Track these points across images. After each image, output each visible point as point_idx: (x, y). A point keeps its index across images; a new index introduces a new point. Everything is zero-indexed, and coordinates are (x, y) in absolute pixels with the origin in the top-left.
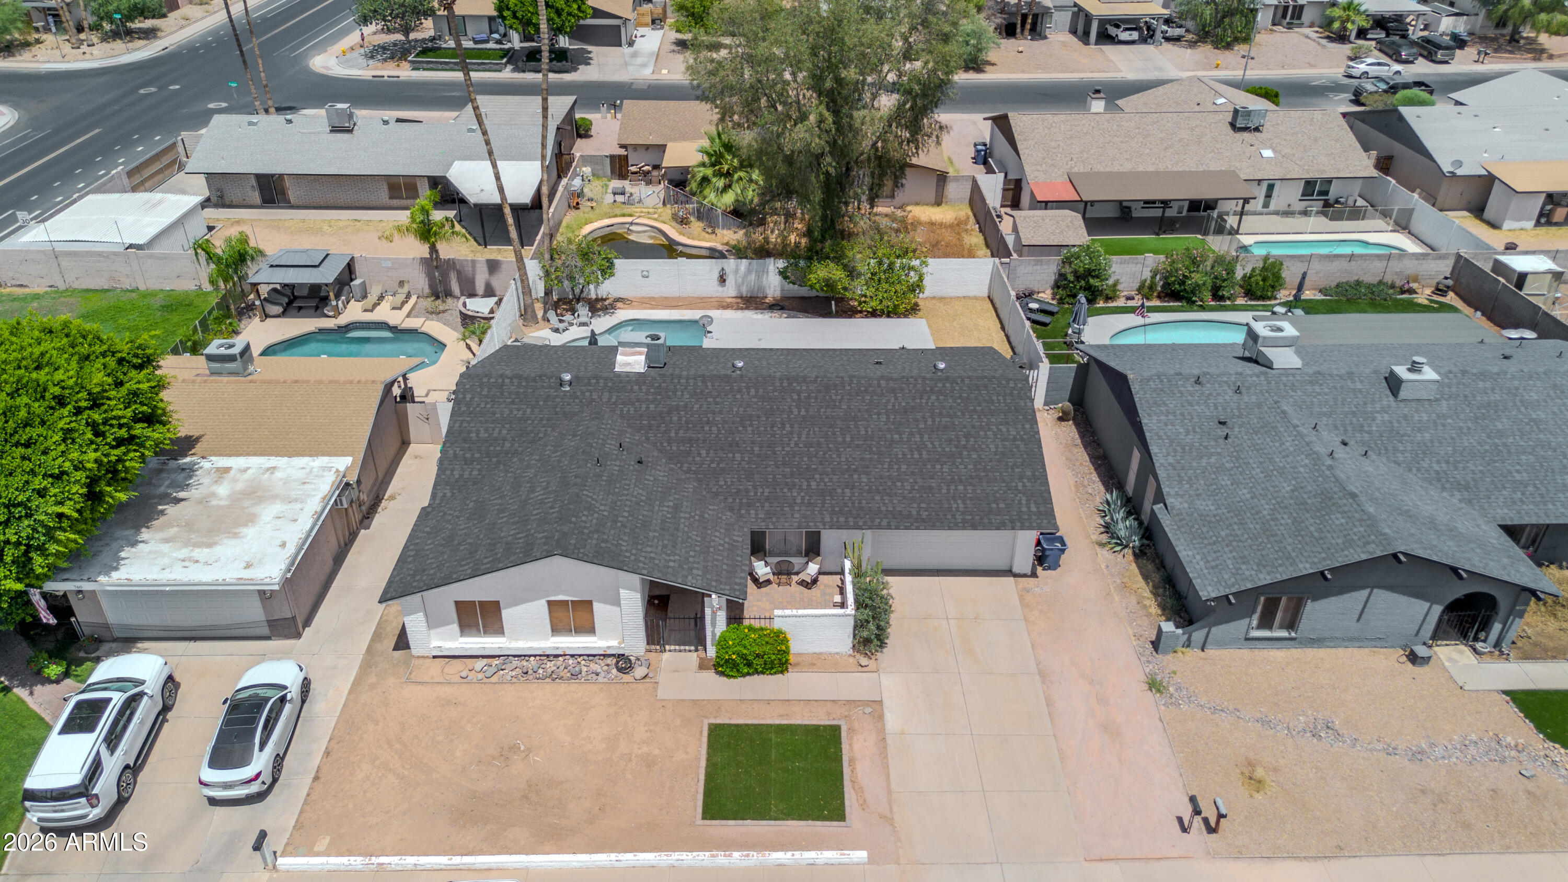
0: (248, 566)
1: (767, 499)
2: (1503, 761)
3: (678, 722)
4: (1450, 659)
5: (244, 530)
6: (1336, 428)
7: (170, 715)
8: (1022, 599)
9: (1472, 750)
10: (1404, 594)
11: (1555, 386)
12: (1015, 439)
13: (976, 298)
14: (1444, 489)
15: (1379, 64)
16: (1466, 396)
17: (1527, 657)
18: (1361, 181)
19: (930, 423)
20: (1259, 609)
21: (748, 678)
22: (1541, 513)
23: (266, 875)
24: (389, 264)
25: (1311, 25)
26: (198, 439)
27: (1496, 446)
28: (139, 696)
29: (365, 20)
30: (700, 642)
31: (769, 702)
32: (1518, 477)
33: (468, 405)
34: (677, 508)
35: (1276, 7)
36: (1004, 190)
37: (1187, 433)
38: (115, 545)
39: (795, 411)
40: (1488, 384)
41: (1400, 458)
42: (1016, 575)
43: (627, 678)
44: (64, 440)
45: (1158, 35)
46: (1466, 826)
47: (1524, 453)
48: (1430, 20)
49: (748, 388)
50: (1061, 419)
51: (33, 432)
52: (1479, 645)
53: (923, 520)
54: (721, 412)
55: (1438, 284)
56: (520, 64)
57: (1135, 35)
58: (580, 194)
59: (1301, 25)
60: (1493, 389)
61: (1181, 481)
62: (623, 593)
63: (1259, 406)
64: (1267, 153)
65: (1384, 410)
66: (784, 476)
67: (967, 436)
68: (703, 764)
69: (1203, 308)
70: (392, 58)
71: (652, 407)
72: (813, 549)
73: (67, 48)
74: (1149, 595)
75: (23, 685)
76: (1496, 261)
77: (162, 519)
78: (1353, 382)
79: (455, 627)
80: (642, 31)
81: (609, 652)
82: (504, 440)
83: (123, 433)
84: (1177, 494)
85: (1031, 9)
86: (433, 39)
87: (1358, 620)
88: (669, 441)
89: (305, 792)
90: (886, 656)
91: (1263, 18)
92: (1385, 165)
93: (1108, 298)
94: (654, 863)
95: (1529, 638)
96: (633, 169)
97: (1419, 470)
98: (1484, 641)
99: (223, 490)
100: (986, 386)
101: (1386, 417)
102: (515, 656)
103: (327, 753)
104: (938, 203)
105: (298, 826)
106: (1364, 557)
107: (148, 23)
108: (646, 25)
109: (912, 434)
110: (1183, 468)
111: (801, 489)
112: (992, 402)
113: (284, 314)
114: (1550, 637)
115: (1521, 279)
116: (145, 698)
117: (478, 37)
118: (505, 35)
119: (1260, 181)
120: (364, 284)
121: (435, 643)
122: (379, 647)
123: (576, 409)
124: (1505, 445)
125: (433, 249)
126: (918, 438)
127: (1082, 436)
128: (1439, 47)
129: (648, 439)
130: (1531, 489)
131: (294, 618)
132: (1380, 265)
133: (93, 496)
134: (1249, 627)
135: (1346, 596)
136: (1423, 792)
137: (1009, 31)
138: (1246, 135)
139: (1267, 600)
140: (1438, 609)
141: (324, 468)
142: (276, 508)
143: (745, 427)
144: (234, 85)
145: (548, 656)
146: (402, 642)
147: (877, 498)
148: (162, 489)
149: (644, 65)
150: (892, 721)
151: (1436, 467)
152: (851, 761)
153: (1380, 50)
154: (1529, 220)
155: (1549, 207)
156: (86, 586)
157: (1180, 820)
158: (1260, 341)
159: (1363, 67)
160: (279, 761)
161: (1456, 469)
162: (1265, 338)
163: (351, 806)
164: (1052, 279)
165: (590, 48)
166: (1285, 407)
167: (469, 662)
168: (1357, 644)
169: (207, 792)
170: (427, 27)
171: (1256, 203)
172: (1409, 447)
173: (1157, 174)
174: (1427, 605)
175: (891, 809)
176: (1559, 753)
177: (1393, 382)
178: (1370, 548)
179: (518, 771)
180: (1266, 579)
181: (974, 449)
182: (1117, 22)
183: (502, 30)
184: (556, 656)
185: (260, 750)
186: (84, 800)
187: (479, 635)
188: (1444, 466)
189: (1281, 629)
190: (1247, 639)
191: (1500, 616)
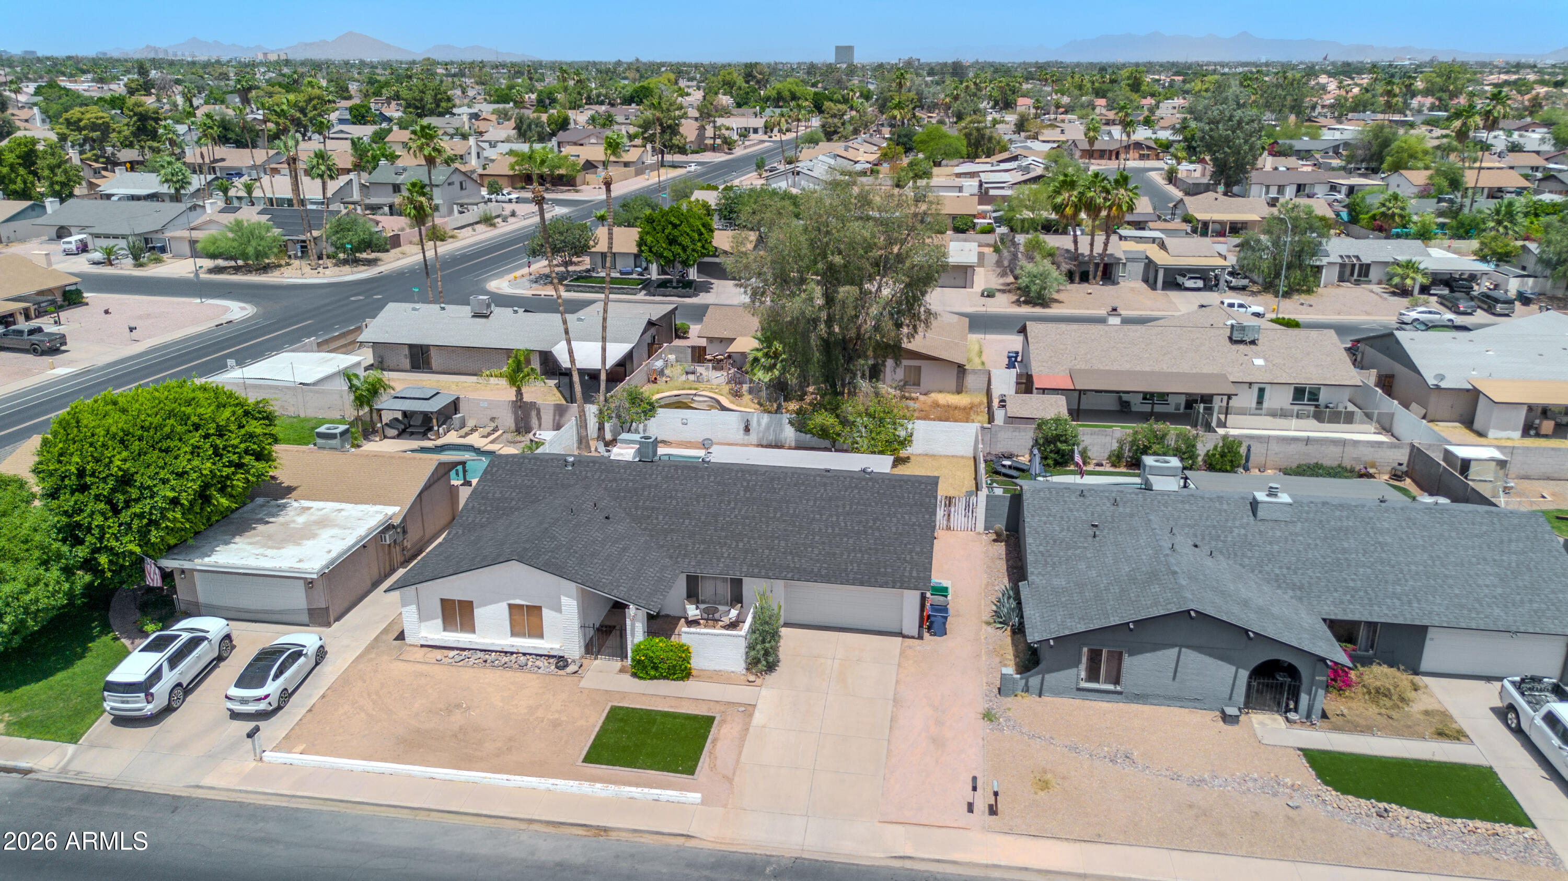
0: (300, 561)
1: (701, 553)
2: (1275, 794)
3: (588, 702)
4: (1261, 723)
5: (306, 542)
6: (1195, 535)
7: (222, 664)
8: (903, 653)
9: (1250, 784)
10: (1210, 655)
12: (914, 524)
13: (962, 457)
14: (1279, 587)
15: (1429, 313)
16: (1321, 521)
17: (1336, 728)
18: (1348, 389)
19: (848, 508)
20: (1084, 660)
21: (653, 681)
22: (1366, 613)
23: (254, 764)
24: (486, 404)
25: (1380, 283)
26: (294, 489)
27: (1338, 559)
28: (202, 639)
29: (535, 253)
30: (621, 654)
31: (665, 697)
32: (1351, 584)
33: (492, 475)
34: (625, 550)
35: (1343, 266)
36: (1017, 383)
37: (1062, 530)
39: (742, 494)
40: (1345, 514)
41: (1247, 561)
42: (904, 636)
43: (561, 673)
44: (192, 453)
45: (1222, 284)
46: (1220, 834)
47: (1364, 566)
48: (1499, 281)
49: (709, 476)
50: (995, 541)
52: (1292, 716)
53: (822, 576)
54: (683, 491)
55: (1394, 470)
56: (652, 289)
57: (1200, 284)
58: (662, 372)
59: (1369, 282)
60: (1348, 518)
61: (1046, 563)
62: (564, 599)
63: (1132, 516)
64: (1259, 362)
65: (1242, 526)
66: (720, 538)
67: (875, 520)
68: (597, 729)
70: (552, 282)
71: (631, 484)
72: (737, 599)
73: (307, 269)
74: (1013, 658)
75: (129, 637)
76: (1446, 449)
77: (253, 532)
78: (1221, 503)
79: (439, 622)
81: (552, 653)
83: (235, 458)
84: (1040, 573)
85: (1102, 259)
86: (588, 271)
87: (1174, 678)
88: (636, 509)
89: (299, 718)
90: (771, 678)
91: (1329, 274)
92: (1383, 380)
94: (536, 786)
95: (1344, 716)
96: (708, 357)
97: (1260, 572)
98: (1296, 710)
99: (301, 520)
100: (901, 486)
101: (1243, 531)
102: (481, 651)
103: (323, 696)
104: (959, 392)
105: (287, 737)
106: (1162, 612)
107: (374, 255)
109: (831, 516)
110: (1050, 556)
111: (730, 547)
112: (903, 498)
113: (399, 436)
114: (1367, 719)
115: (1465, 465)
116: (208, 640)
117: (624, 270)
118: (645, 268)
119: (1250, 384)
120: (463, 419)
121: (424, 633)
122: (384, 637)
123: (573, 482)
124: (1346, 559)
125: (519, 392)
126: (834, 519)
127: (1008, 553)
128: (1503, 301)
129: (620, 504)
130: (1362, 594)
131: (327, 609)
132: (1336, 451)
133: (203, 496)
134: (1079, 679)
135: (1159, 653)
136: (1191, 807)
137: (1084, 277)
138: (1242, 347)
139: (1089, 650)
140: (1244, 674)
141: (377, 512)
142: (335, 531)
143: (698, 502)
144: (417, 290)
145: (506, 653)
146: (401, 636)
147: (789, 558)
148: (260, 516)
150: (759, 718)
151: (1277, 571)
152: (715, 741)
153: (1441, 304)
154: (1514, 430)
155: (1538, 422)
156: (186, 565)
157: (970, 805)
158: (1147, 469)
159: (1413, 315)
160: (286, 696)
161: (1295, 573)
162: (1151, 467)
163: (328, 729)
164: (1030, 444)
165: (713, 281)
166: (1152, 517)
167: (446, 652)
168: (1179, 704)
169: (230, 705)
170: (586, 262)
171: (1247, 399)
172: (1257, 555)
173: (1152, 373)
174: (1233, 669)
175: (734, 774)
176: (1331, 794)
177: (1254, 505)
178: (1169, 607)
179: (457, 718)
180: (1081, 628)
181: (878, 529)
182: (1184, 272)
183: (644, 265)
184: (512, 653)
185: (273, 680)
186: (142, 695)
187: (456, 631)
188: (1285, 571)
189: (1107, 681)
190: (1079, 689)
191: (1304, 687)
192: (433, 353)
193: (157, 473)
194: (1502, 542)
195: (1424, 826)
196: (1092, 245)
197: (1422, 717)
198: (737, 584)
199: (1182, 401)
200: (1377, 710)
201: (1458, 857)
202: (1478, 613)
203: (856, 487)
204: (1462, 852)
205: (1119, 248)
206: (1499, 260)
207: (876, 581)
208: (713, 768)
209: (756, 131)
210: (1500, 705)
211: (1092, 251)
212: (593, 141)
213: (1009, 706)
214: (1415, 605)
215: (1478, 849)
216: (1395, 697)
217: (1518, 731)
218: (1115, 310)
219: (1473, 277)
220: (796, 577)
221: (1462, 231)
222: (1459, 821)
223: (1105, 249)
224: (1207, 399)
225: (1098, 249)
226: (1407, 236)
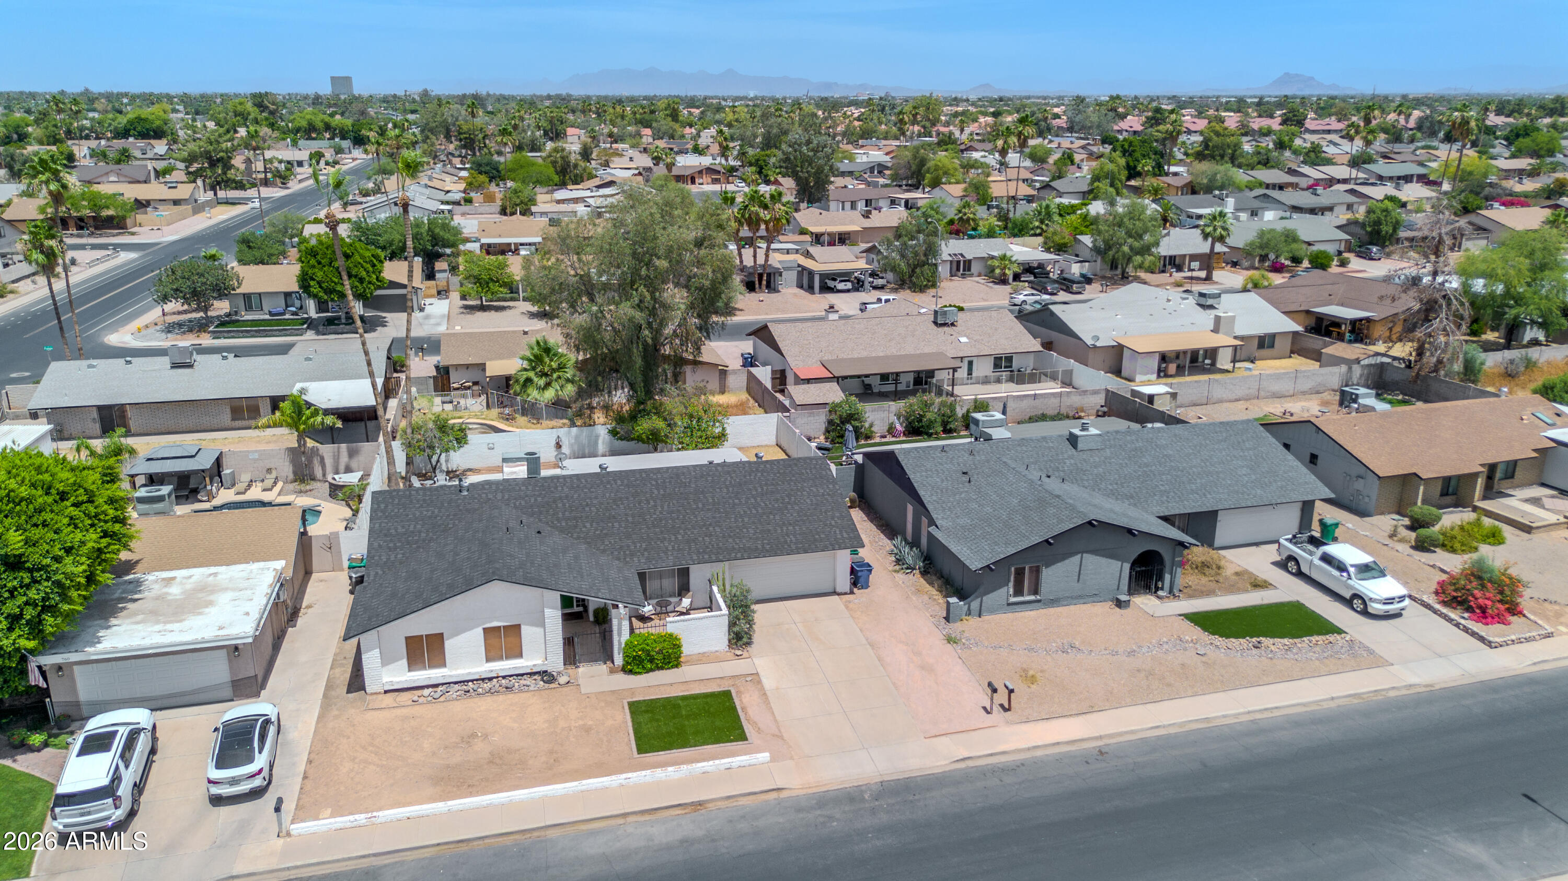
0: (221, 628)
1: (645, 550)
2: (1185, 649)
3: (603, 704)
4: (1143, 603)
5: (207, 610)
6: (1042, 470)
8: (847, 607)
9: (1166, 646)
10: (1103, 556)
11: (1175, 435)
12: (823, 495)
13: (766, 446)
14: (1117, 498)
15: (1033, 295)
17: (1191, 597)
18: (1032, 355)
20: (1012, 578)
21: (651, 674)
23: (281, 841)
24: (256, 456)
25: (979, 275)
26: (139, 563)
27: (1145, 472)
28: (137, 732)
30: (608, 657)
31: (671, 685)
32: (1162, 488)
33: (383, 511)
34: (576, 558)
35: (952, 262)
36: (773, 375)
37: (943, 481)
38: (91, 630)
40: (1133, 438)
41: (1086, 484)
42: (839, 594)
43: (552, 686)
45: (867, 285)
46: (1169, 685)
47: (1164, 474)
48: (1064, 267)
49: (615, 480)
50: (849, 508)
51: (47, 516)
52: (1160, 593)
53: (767, 551)
54: (596, 498)
55: (1098, 411)
56: (321, 328)
57: (849, 285)
59: (972, 275)
60: (1137, 440)
61: (944, 509)
62: (548, 612)
63: (988, 461)
64: (964, 340)
65: (1070, 457)
66: (656, 534)
67: (789, 496)
68: (630, 724)
69: (938, 439)
70: (191, 330)
71: (539, 499)
72: (684, 589)
74: (937, 593)
76: (1132, 390)
77: (126, 612)
79: (404, 662)
80: (428, 301)
81: (535, 670)
82: (420, 532)
84: (943, 518)
85: (765, 269)
86: (230, 314)
87: (1078, 581)
88: (558, 520)
89: (298, 788)
90: (753, 649)
91: (944, 270)
92: (1048, 345)
93: (868, 437)
94: (607, 784)
95: (1190, 587)
96: (455, 385)
97: (1099, 490)
98: (1162, 589)
99: (175, 591)
100: (796, 465)
101: (1072, 461)
102: (456, 683)
103: (310, 761)
104: (722, 392)
105: (299, 807)
106: (1072, 526)
108: (432, 296)
109: (748, 498)
110: (944, 502)
111: (671, 541)
114: (1205, 586)
115: (1151, 399)
116: (142, 734)
117: (274, 311)
118: (301, 308)
119: (962, 358)
120: (233, 473)
121: (386, 679)
122: (334, 693)
123: (476, 506)
124: (1151, 471)
125: (301, 438)
126: (753, 501)
127: (868, 515)
128: (1073, 282)
129: (540, 520)
130: (1172, 494)
131: (256, 676)
132: (1056, 401)
134: (1009, 595)
135: (1067, 561)
136: (1139, 671)
137: (750, 287)
138: (946, 329)
139: (1016, 570)
140: (1127, 566)
141: (262, 569)
142: (230, 595)
143: (618, 506)
144: (49, 349)
145: (483, 680)
146: (357, 682)
147: (730, 540)
148: (117, 595)
149: (438, 324)
150: (768, 683)
151: (1110, 488)
152: (743, 709)
153: (1032, 288)
154: (1153, 373)
155: (1164, 365)
156: (73, 657)
157: (984, 708)
158: (981, 423)
159: (1022, 298)
160: (272, 762)
161: (1123, 487)
162: (983, 421)
163: (342, 788)
164: (823, 427)
165: (384, 315)
166: (1005, 460)
167: (419, 692)
168: (1082, 601)
169: (215, 790)
170: (221, 307)
171: (962, 373)
172: (1091, 477)
173: (886, 357)
174: (1120, 563)
175: (780, 731)
176: (1218, 640)
177: (1073, 440)
178: (1075, 520)
179: (481, 748)
180: (1011, 550)
181: (795, 503)
182: (834, 276)
183: (298, 303)
184: (490, 679)
185: (260, 752)
186: (110, 800)
187: (424, 668)
188: (1115, 486)
189: (1029, 594)
190: (1009, 604)
191: (1167, 568)
192: (129, 413)
193: (47, 552)
194: (1239, 443)
195: (1286, 647)
196: (755, 256)
197: (1234, 577)
198: (684, 573)
199: (910, 377)
200: (1207, 579)
201: (1317, 663)
202: (1248, 495)
203: (757, 470)
204: (1317, 659)
205: (776, 260)
206: (1059, 250)
207: (816, 547)
208: (759, 730)
209: (300, 164)
210: (1279, 559)
211: (755, 261)
212: (112, 179)
213: (961, 629)
214: (1209, 496)
215: (1326, 655)
216: (1214, 566)
217: (1300, 574)
218: (831, 307)
219: (1041, 266)
220: (746, 555)
221: (1016, 230)
222: (1305, 639)
223: (767, 260)
224: (931, 373)
225: (761, 260)
226: (980, 237)
